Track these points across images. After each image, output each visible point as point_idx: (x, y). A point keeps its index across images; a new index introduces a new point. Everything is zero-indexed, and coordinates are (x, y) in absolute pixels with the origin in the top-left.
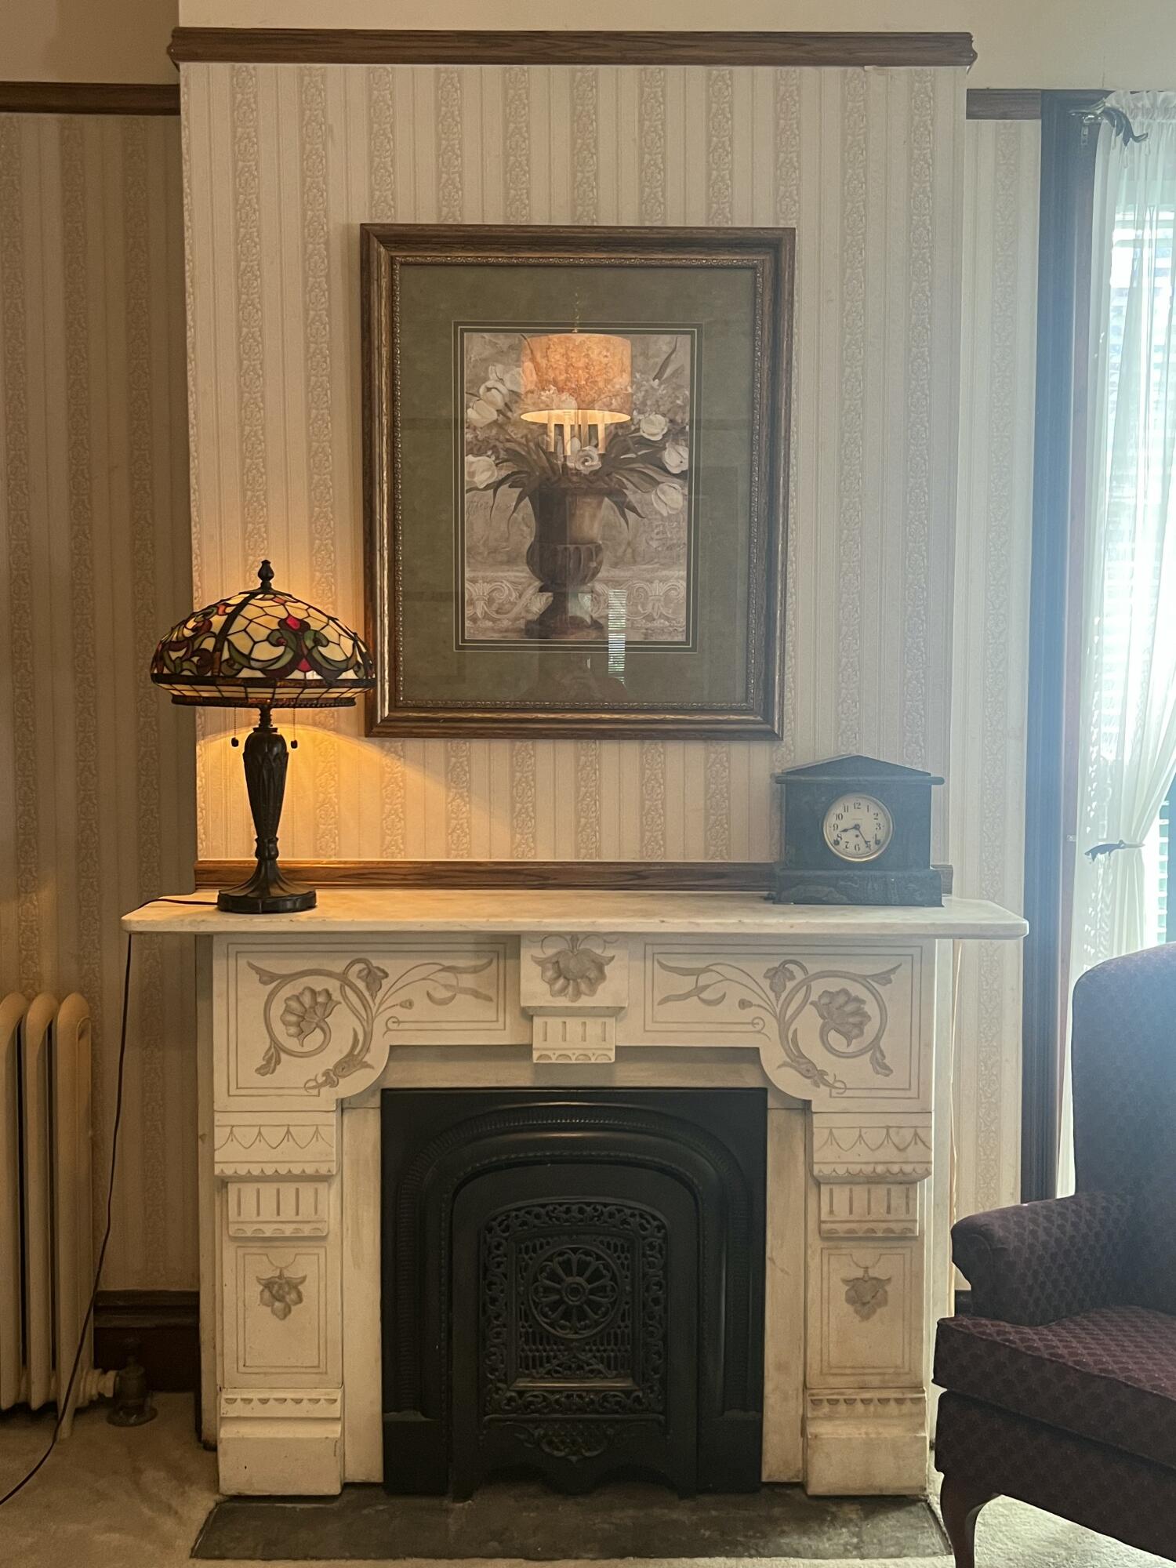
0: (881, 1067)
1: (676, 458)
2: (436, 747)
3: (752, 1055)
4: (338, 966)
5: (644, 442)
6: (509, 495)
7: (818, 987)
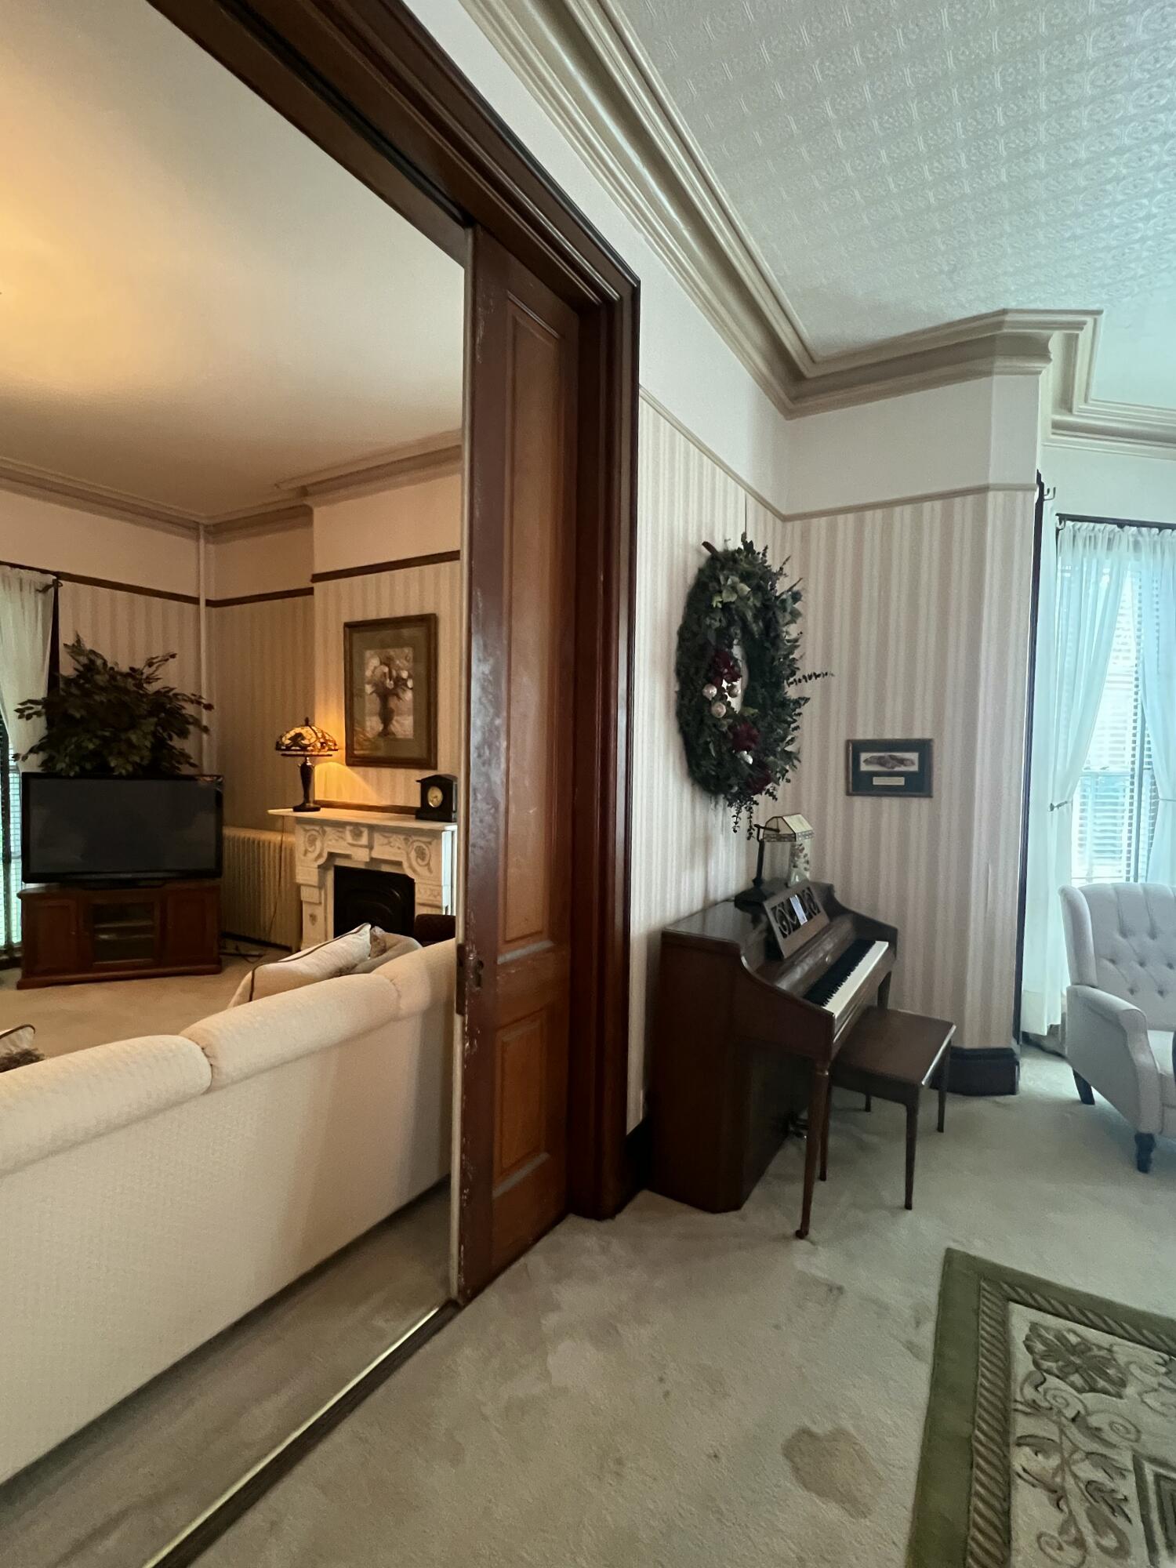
0: (430, 870)
1: (410, 684)
2: (361, 769)
3: (399, 864)
4: (317, 828)
5: (403, 679)
6: (374, 694)
7: (416, 844)
